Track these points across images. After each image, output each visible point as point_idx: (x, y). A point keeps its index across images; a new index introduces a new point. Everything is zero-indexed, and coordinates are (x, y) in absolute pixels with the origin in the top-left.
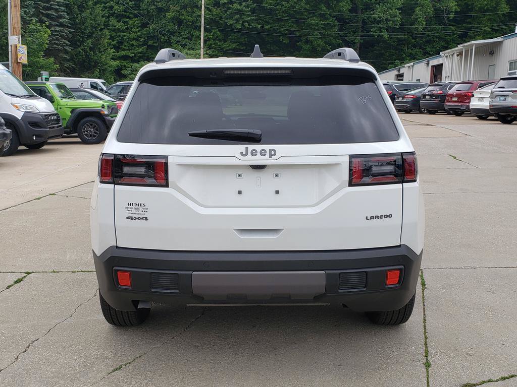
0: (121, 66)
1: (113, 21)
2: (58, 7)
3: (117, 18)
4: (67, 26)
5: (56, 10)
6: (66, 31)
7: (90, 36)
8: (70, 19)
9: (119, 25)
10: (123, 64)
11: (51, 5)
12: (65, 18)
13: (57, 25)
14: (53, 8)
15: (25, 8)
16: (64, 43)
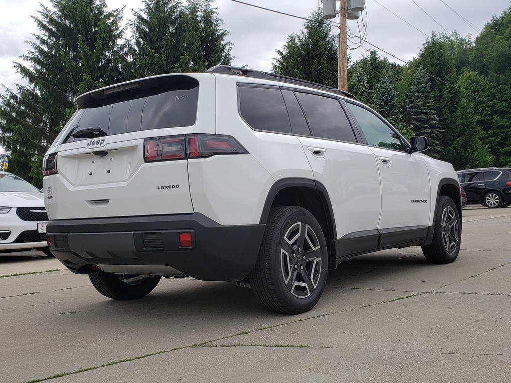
0: (506, 162)
1: (496, 118)
2: (427, 111)
3: (501, 115)
4: (438, 127)
5: (427, 114)
6: (436, 132)
7: (462, 134)
8: (440, 120)
9: (502, 122)
10: (508, 160)
11: (421, 110)
12: (434, 120)
13: (426, 128)
14: (423, 113)
15: (394, 115)
16: (434, 143)
